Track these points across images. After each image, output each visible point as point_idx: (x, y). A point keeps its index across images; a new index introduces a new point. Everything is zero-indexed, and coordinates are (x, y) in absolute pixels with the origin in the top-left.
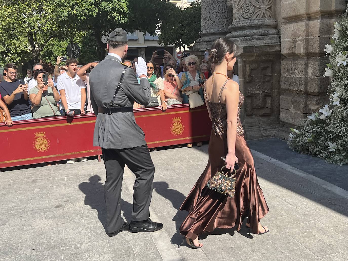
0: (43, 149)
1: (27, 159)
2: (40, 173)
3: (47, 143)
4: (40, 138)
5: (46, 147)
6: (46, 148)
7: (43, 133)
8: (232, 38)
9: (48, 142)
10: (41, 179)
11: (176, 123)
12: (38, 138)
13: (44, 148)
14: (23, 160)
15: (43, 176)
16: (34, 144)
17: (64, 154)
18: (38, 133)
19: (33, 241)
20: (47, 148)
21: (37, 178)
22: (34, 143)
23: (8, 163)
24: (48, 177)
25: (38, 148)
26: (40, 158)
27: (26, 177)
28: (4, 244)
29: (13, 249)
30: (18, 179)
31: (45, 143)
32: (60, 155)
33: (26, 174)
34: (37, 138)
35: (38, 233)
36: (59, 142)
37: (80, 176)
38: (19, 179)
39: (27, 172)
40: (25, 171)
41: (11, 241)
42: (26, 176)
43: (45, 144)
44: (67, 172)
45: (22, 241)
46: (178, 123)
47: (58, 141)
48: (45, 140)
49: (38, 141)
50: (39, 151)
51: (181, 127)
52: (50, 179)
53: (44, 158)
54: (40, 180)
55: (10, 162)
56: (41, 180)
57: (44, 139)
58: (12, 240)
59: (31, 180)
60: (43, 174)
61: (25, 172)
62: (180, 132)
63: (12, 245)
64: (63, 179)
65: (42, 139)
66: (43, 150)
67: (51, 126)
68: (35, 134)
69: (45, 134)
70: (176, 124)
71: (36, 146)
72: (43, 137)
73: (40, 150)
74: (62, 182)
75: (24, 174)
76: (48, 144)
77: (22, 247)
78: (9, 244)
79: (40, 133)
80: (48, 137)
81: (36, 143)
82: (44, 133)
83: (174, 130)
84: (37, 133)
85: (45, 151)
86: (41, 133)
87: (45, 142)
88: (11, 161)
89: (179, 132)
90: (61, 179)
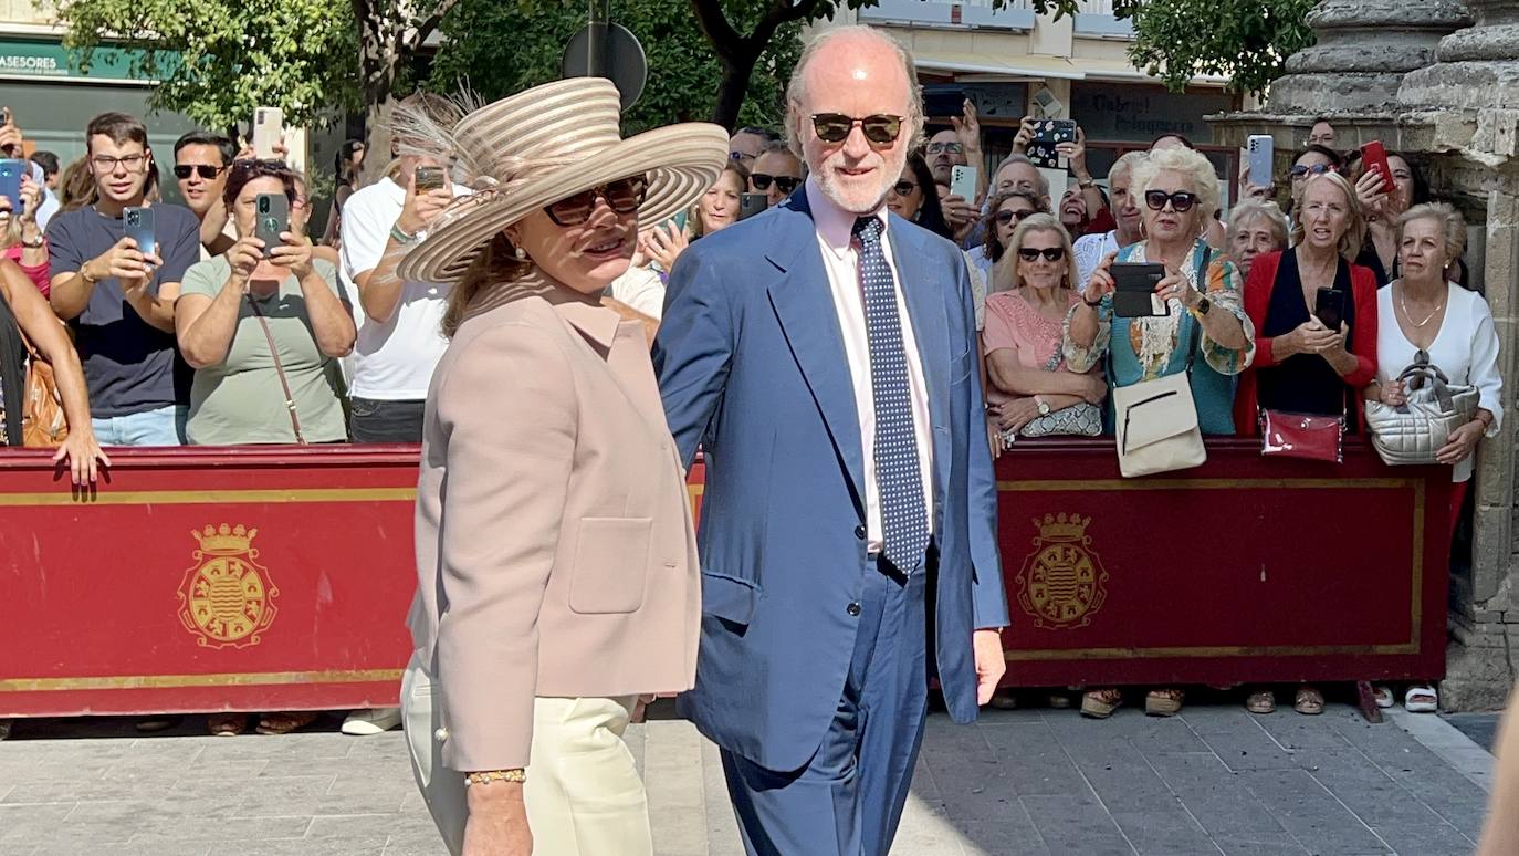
0: (231, 627)
1: (131, 682)
2: (189, 774)
3: (259, 593)
4: (221, 564)
5: (252, 618)
6: (248, 627)
7: (246, 536)
8: (1468, 64)
9: (267, 588)
10: (173, 807)
11: (1058, 550)
12: (215, 563)
13: (239, 627)
14: (111, 683)
15: (193, 794)
16: (182, 595)
17: (353, 675)
18: (217, 533)
20: (259, 627)
21: (153, 803)
22: (187, 593)
23: (19, 689)
24: (217, 806)
25: (202, 621)
26: (210, 680)
27: (97, 787)
30: (48, 798)
31: (251, 595)
32: (328, 676)
33: (109, 766)
34: (207, 558)
36: (330, 598)
37: (402, 815)
38: (55, 795)
39: (118, 756)
40: (115, 751)
42: (102, 783)
43: (250, 602)
44: (340, 785)
46: (1072, 553)
47: (326, 593)
48: (253, 577)
49: (212, 578)
50: (210, 640)
51: (1085, 579)
52: (220, 817)
53: (230, 683)
54: (165, 814)
55: (35, 685)
56: (174, 815)
57: (246, 571)
59: (115, 809)
60: (200, 781)
61: (110, 757)
62: (1080, 609)
64: (295, 828)
65: (238, 568)
66: (233, 635)
67: (293, 499)
68: (197, 535)
69: (253, 544)
70: (1053, 556)
71: (195, 605)
72: (244, 557)
73: (212, 635)
74: (278, 846)
75: (97, 768)
76: (267, 604)
79: (224, 529)
80: (266, 559)
81: (196, 590)
82: (253, 533)
83: (1040, 593)
84: (210, 530)
85: (239, 641)
86: (232, 533)
87: (251, 586)
88: (39, 680)
89: (1072, 609)
90: (282, 824)
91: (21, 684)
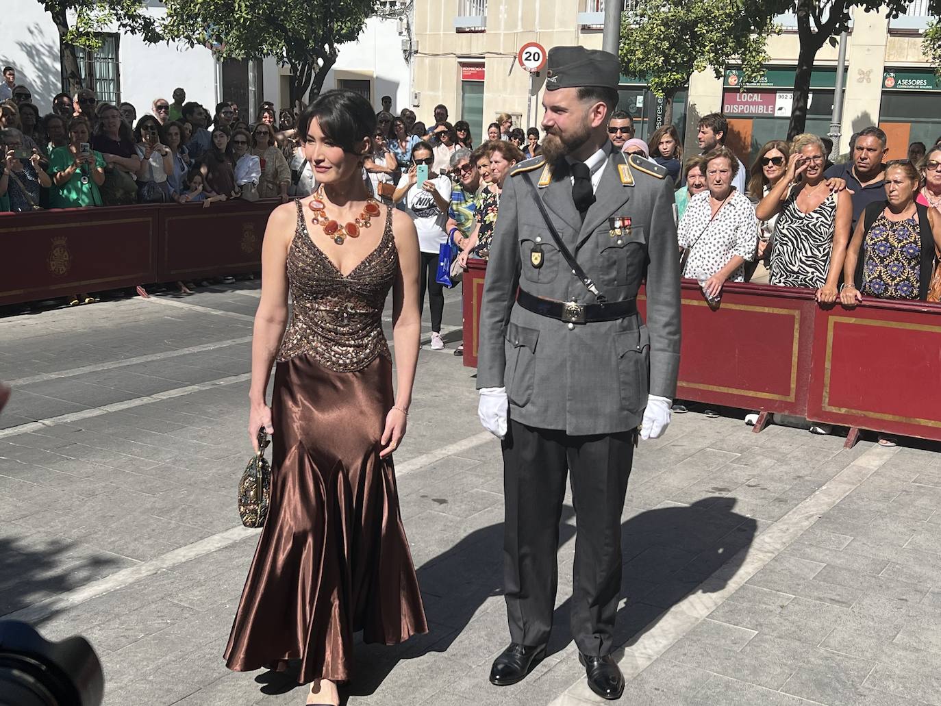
19: (906, 688)
23: (922, 424)
28: (827, 658)
29: (844, 684)
35: (927, 670)
41: (846, 657)
45: (876, 672)
55: (931, 424)
58: (850, 658)
63: (846, 670)
77: (871, 690)
78: (838, 665)
88: (933, 422)
91: (923, 422)
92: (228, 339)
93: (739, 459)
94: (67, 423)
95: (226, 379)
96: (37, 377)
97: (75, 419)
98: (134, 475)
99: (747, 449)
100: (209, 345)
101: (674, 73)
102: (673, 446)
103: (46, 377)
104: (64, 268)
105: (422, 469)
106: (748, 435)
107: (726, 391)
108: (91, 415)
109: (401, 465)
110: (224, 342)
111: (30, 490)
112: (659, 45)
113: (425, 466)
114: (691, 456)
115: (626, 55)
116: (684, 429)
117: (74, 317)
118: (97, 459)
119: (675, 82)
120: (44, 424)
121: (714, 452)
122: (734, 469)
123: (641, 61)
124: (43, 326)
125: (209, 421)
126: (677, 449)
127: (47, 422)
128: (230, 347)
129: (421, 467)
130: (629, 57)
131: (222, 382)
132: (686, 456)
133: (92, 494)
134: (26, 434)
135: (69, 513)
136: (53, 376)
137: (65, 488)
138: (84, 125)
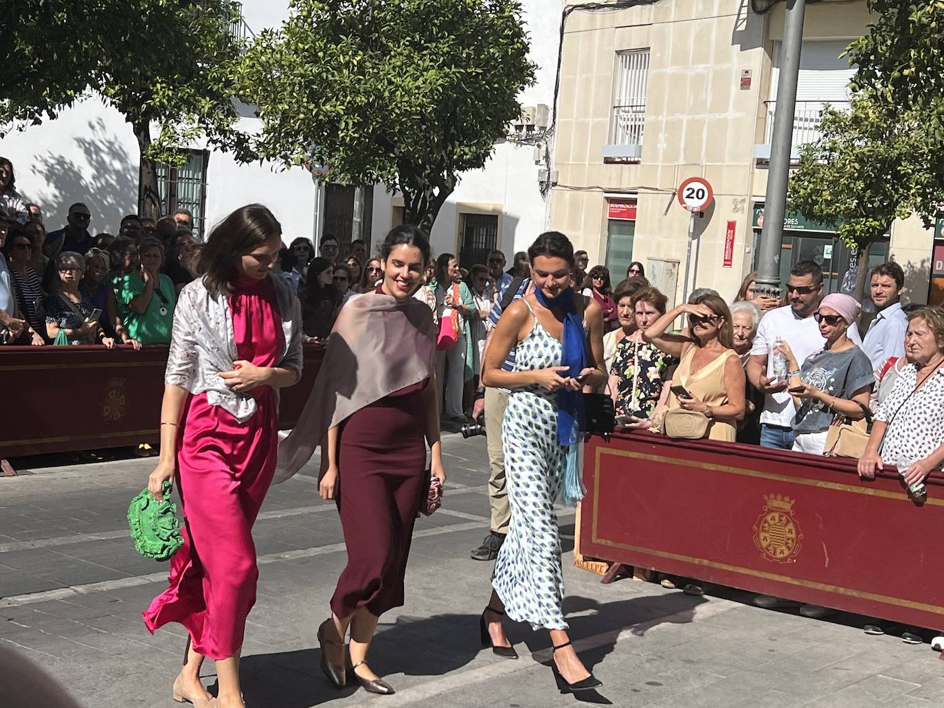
92: (300, 506)
93: (918, 690)
94: (102, 591)
95: (291, 552)
96: (74, 537)
97: (112, 588)
98: (173, 657)
99: (931, 678)
100: (277, 512)
101: (871, 220)
102: (835, 668)
103: (84, 537)
104: (118, 413)
105: (517, 673)
106: (933, 663)
107: (907, 605)
108: (131, 584)
109: (491, 666)
110: (296, 510)
111: (52, 664)
112: (852, 185)
113: (520, 670)
114: (858, 682)
115: (810, 195)
116: (852, 649)
117: (125, 472)
118: (132, 635)
119: (871, 230)
120: (76, 591)
121: (886, 680)
122: (910, 702)
123: (829, 204)
124: (88, 480)
125: (267, 600)
126: (841, 673)
127: (80, 589)
128: (301, 516)
129: (515, 671)
130: (814, 198)
131: (287, 556)
132: (850, 682)
133: (122, 674)
134: (53, 601)
135: (92, 693)
136: (93, 537)
137: (92, 665)
138: (157, 248)
